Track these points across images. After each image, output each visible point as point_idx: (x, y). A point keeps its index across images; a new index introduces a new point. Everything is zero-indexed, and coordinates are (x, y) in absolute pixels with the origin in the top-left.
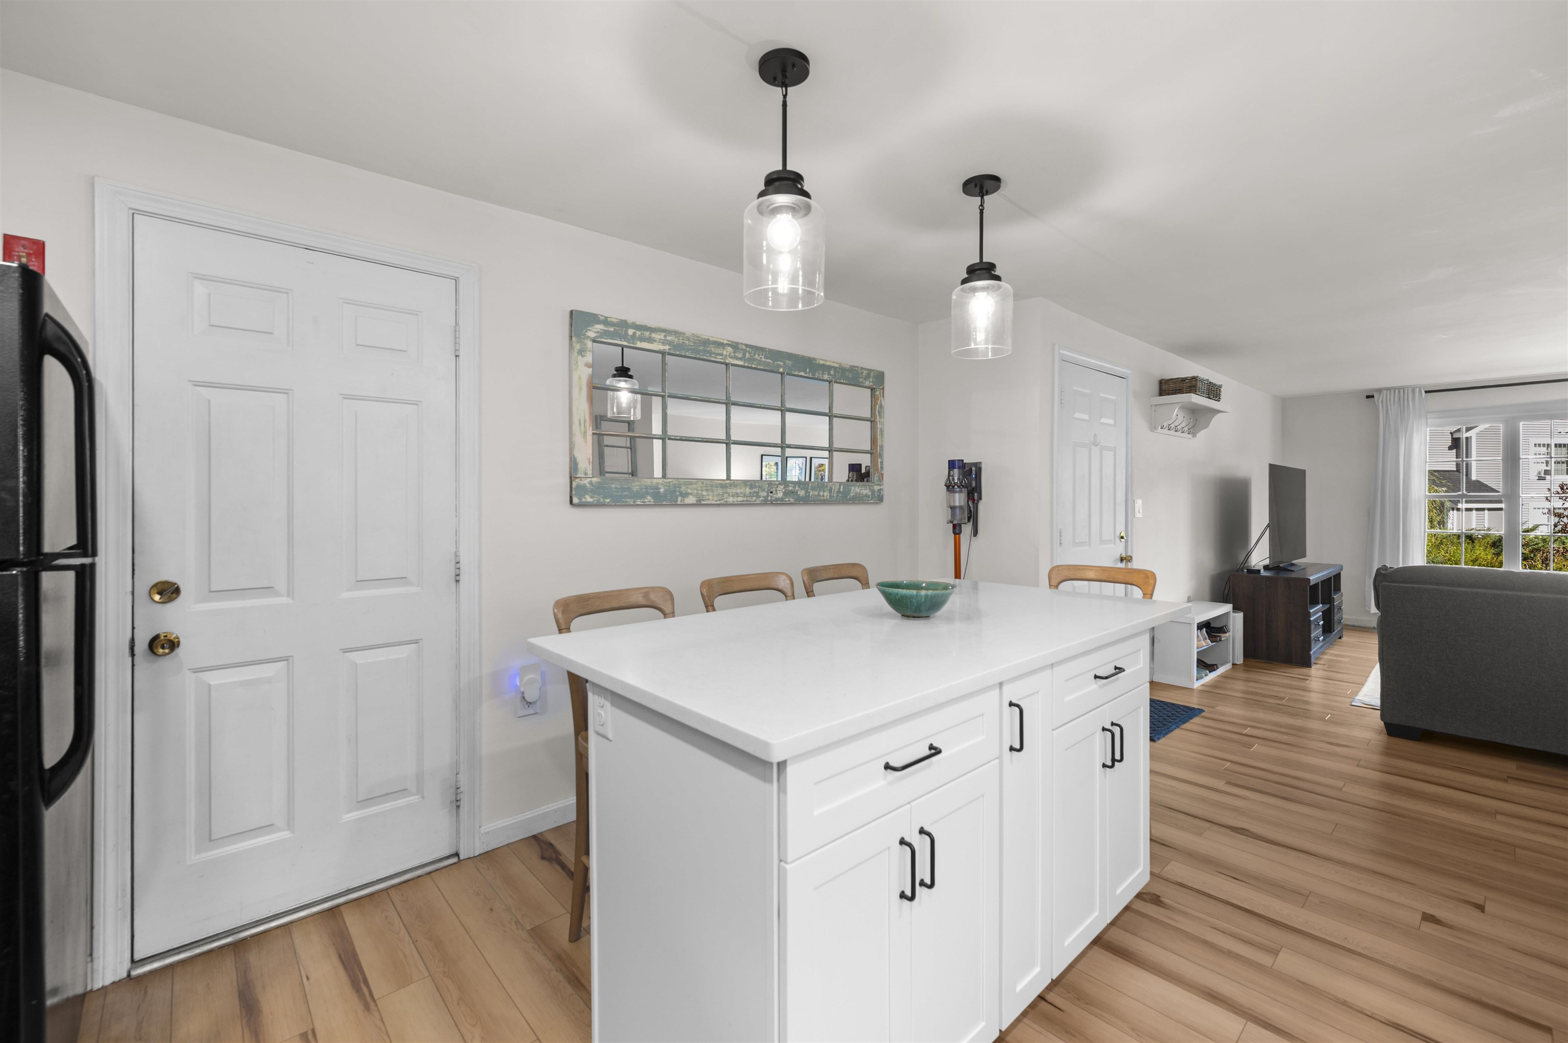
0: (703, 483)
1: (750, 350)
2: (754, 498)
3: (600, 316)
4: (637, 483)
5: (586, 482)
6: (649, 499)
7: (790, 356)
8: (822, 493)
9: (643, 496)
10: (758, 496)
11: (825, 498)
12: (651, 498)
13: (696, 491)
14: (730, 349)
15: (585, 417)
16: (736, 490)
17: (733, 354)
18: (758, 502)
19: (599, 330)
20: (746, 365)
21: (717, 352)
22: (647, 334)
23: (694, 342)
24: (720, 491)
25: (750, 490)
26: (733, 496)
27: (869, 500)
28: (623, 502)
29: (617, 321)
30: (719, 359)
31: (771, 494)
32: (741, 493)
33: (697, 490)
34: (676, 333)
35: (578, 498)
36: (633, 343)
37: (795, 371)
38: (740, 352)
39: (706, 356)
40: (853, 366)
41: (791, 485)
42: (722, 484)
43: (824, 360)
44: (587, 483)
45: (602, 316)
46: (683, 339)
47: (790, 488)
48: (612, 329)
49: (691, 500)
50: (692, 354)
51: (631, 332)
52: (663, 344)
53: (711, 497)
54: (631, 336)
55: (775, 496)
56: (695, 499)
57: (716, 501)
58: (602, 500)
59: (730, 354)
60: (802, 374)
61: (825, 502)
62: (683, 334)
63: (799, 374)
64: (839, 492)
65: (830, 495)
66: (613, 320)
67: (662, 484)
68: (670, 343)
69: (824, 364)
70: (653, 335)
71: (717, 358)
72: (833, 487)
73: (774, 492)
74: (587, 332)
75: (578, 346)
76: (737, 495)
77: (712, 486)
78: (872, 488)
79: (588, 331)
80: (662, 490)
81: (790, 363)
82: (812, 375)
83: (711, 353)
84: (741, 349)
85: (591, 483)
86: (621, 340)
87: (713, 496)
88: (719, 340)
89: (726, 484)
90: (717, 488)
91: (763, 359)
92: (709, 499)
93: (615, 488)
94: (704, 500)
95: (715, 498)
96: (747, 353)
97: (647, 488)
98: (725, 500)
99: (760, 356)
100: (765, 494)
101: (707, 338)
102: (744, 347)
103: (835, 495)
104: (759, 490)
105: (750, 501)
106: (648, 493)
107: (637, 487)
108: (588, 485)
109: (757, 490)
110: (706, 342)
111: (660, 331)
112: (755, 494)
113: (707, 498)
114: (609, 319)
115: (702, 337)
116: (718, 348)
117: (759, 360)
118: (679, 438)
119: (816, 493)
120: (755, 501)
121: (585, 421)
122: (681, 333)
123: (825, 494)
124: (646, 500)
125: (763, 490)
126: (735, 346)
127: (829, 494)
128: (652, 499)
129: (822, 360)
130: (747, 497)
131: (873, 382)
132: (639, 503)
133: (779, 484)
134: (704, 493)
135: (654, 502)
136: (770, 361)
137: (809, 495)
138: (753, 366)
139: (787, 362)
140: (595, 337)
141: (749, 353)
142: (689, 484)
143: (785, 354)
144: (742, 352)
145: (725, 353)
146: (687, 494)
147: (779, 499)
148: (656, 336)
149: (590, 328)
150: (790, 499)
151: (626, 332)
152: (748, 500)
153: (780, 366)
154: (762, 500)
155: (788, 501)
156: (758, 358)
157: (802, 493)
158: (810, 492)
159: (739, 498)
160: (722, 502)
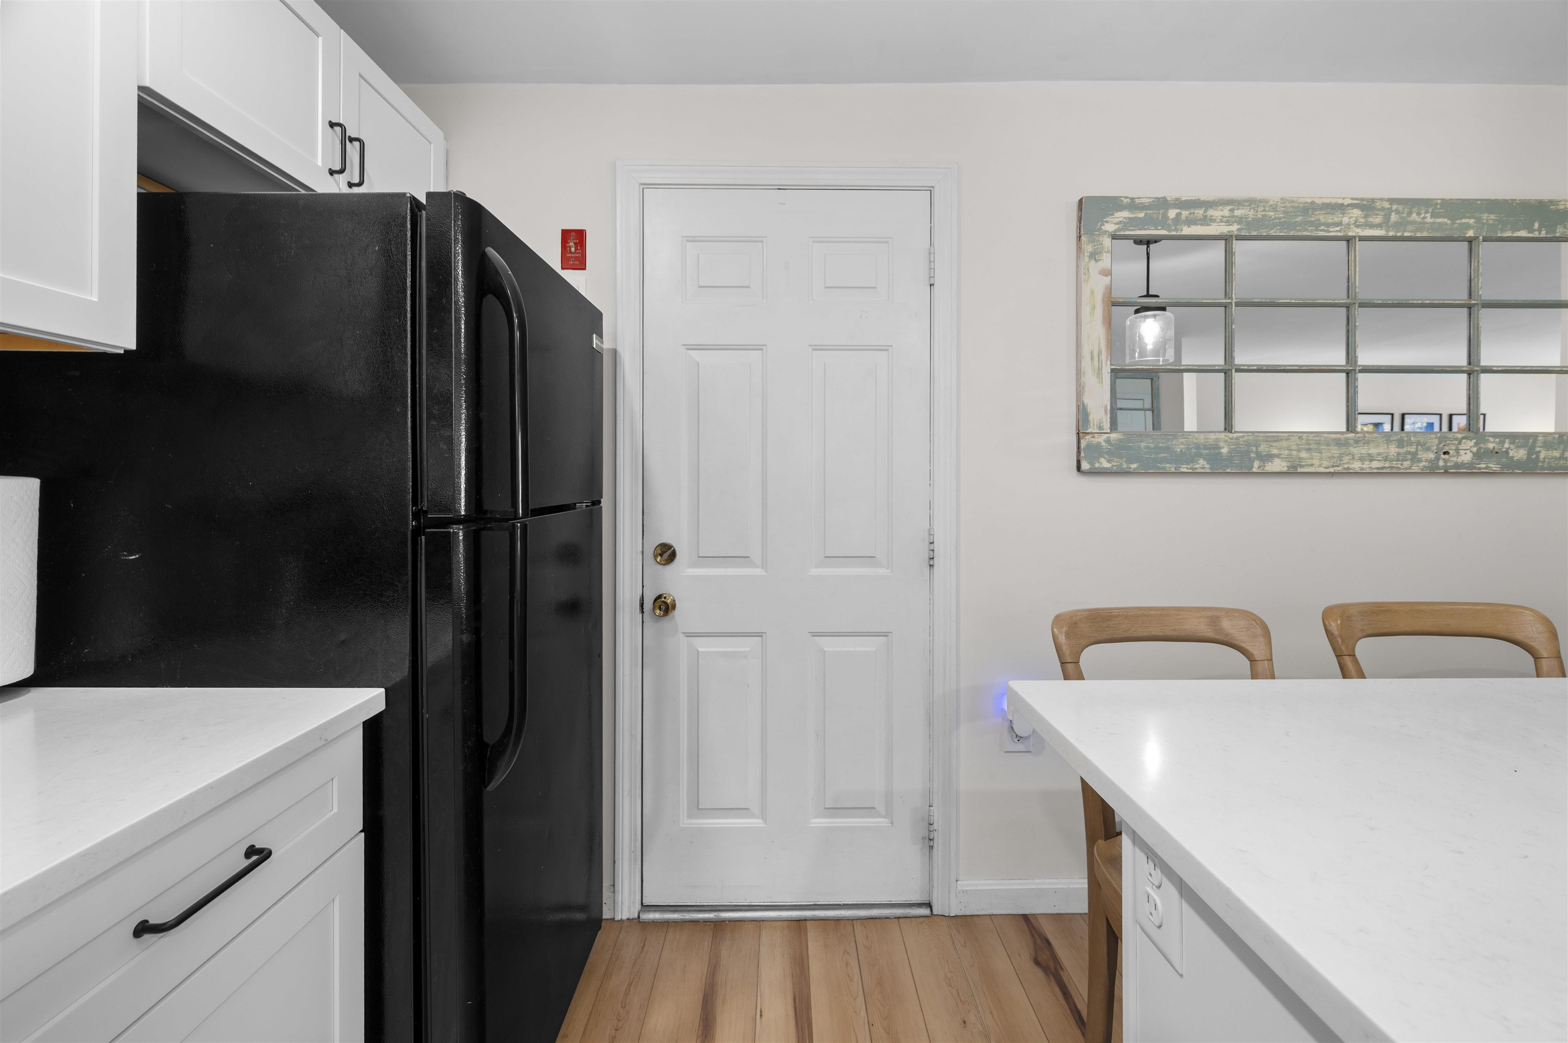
0: (1300, 438)
1: (1401, 208)
2: (1407, 464)
3: (1123, 199)
4: (1181, 440)
5: (1101, 439)
6: (1202, 464)
7: (1491, 205)
9: (1191, 460)
10: (1414, 458)
12: (1205, 462)
13: (1286, 452)
14: (1356, 212)
15: (1099, 347)
16: (1369, 449)
17: (1363, 220)
18: (1415, 469)
19: (1120, 219)
20: (1391, 234)
21: (1330, 221)
22: (1200, 212)
23: (1284, 212)
24: (1335, 451)
25: (1397, 450)
26: (1362, 459)
28: (1159, 468)
29: (1151, 200)
30: (1334, 232)
31: (1446, 456)
32: (1379, 454)
33: (1290, 450)
34: (1252, 202)
35: (1088, 463)
36: (1176, 230)
37: (1503, 230)
38: (1377, 214)
39: (1307, 230)
41: (1491, 439)
42: (1339, 439)
44: (1102, 442)
45: (1126, 198)
46: (1264, 210)
47: (1491, 446)
48: (1142, 215)
49: (1278, 465)
50: (1280, 232)
51: (1172, 213)
52: (1228, 223)
53: (1316, 462)
54: (1172, 219)
55: (1454, 459)
56: (1285, 464)
57: (1325, 468)
58: (1125, 466)
59: (1356, 221)
60: (1523, 233)
62: (1264, 201)
63: (1515, 235)
66: (1143, 201)
67: (1225, 441)
68: (1240, 220)
70: (1211, 212)
71: (1329, 232)
73: (1451, 452)
74: (1104, 225)
75: (1090, 246)
76: (1370, 458)
77: (1318, 443)
79: (1106, 224)
80: (1225, 451)
81: (1492, 217)
82: (1546, 233)
83: (1317, 225)
84: (1379, 210)
85: (1108, 441)
86: (1157, 229)
87: (1321, 459)
88: (1334, 200)
89: (1347, 439)
90: (1329, 445)
91: (1427, 220)
92: (1312, 465)
93: (1146, 447)
94: (1302, 466)
95: (1325, 463)
96: (1393, 214)
97: (1198, 447)
98: (1346, 466)
99: (1423, 215)
100: (1432, 456)
101: (1309, 200)
102: (1387, 205)
104: (1417, 448)
105: (1397, 468)
106: (1200, 455)
107: (1182, 446)
108: (1104, 444)
109: (1413, 449)
110: (1309, 208)
111: (1221, 205)
112: (1409, 457)
113: (1310, 463)
114: (1137, 201)
115: (1301, 200)
116: (1332, 214)
117: (1420, 223)
118: (1255, 368)
119: (1556, 454)
120: (1410, 468)
121: (1100, 353)
122: (1260, 201)
124: (1197, 466)
125: (1428, 449)
126: (1367, 206)
128: (1207, 463)
130: (1391, 460)
132: (1185, 470)
133: (1464, 438)
134: (1304, 455)
135: (1210, 468)
136: (1446, 220)
137: (1538, 458)
138: (1406, 234)
139: (1485, 216)
140: (1115, 231)
141: (1397, 212)
142: (1275, 441)
143: (1479, 202)
144: (1383, 214)
145: (1346, 220)
146: (1270, 457)
147: (1462, 465)
148: (1216, 213)
149: (1108, 219)
150: (1490, 465)
151: (1165, 217)
152: (1393, 467)
153: (1469, 227)
154: (1424, 467)
155: (1484, 468)
156: (1418, 219)
157: (1520, 454)
158: (1540, 452)
159: (1374, 462)
160: (1340, 469)
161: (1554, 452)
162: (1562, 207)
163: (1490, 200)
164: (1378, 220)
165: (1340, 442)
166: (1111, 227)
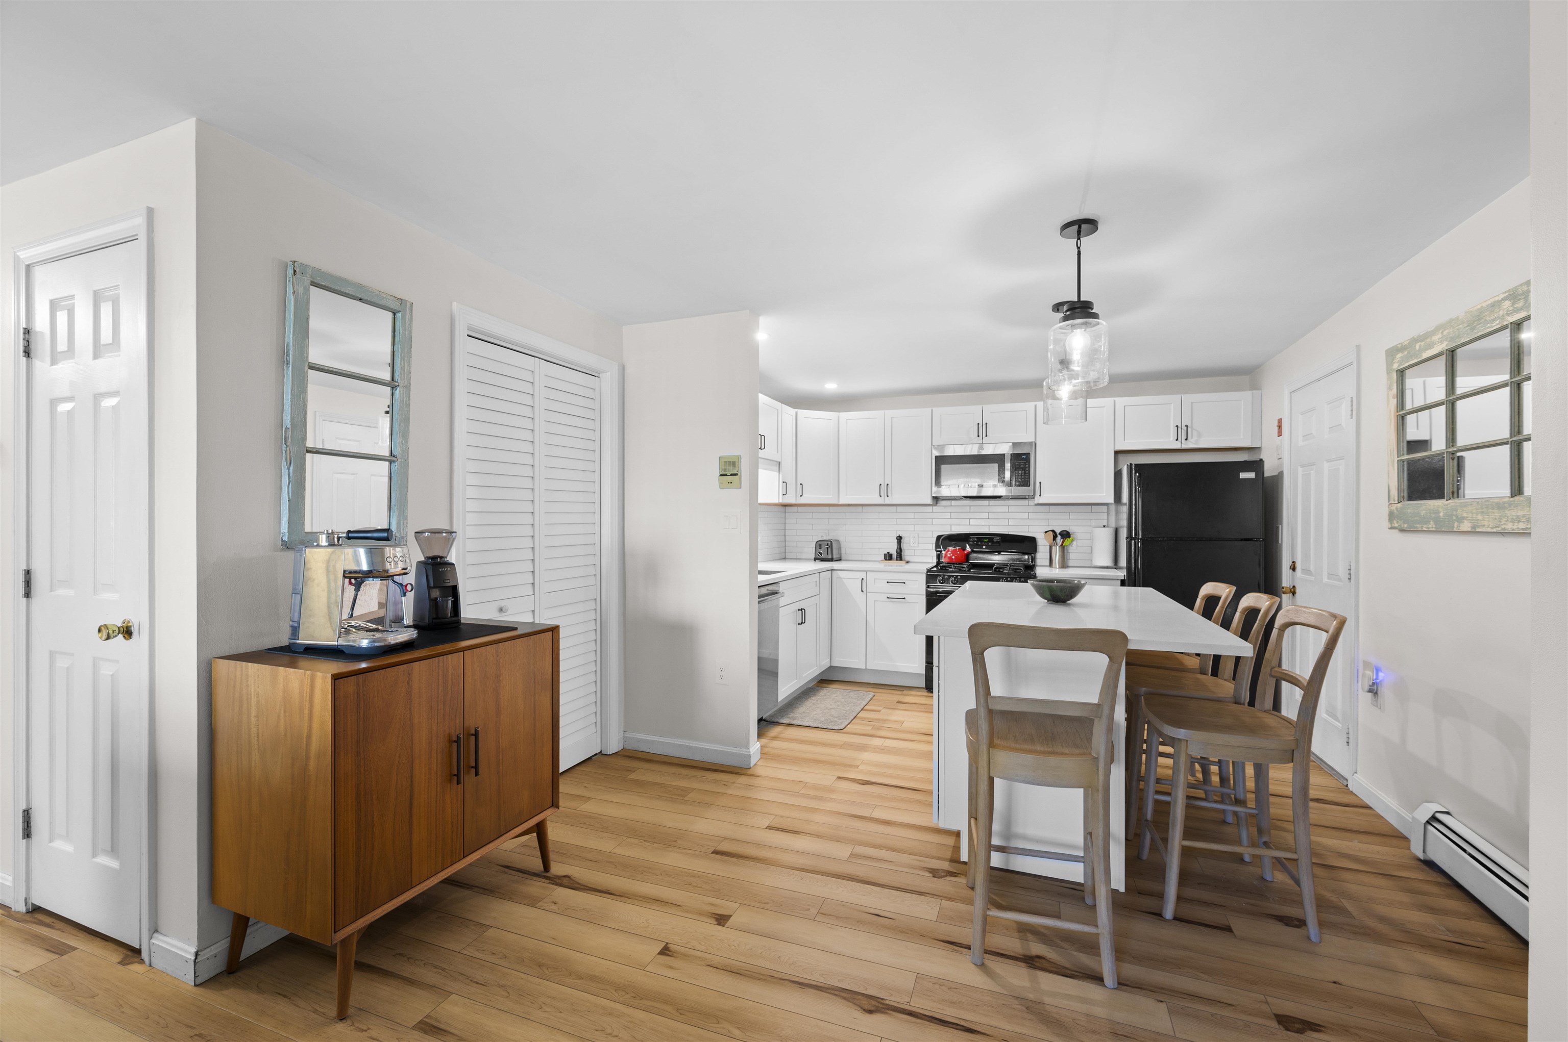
4: (1423, 508)
5: (1394, 507)
13: (1470, 515)
14: (1507, 304)
16: (1519, 512)
17: (1513, 308)
19: (1399, 359)
21: (1492, 318)
22: (1428, 340)
23: (1467, 322)
24: (1497, 514)
26: (1513, 521)
28: (1415, 527)
29: (1409, 341)
30: (1495, 326)
32: (1524, 516)
34: (1450, 323)
35: (1390, 523)
36: (1420, 357)
38: (1520, 299)
39: (1480, 331)
44: (1395, 509)
45: (1400, 344)
46: (1457, 326)
48: (1407, 353)
49: (1466, 526)
51: (1417, 348)
52: (1441, 342)
53: (1486, 523)
54: (1418, 351)
56: (1470, 525)
57: (1492, 528)
58: (1403, 525)
59: (1508, 311)
62: (1458, 318)
66: (1406, 343)
68: (1446, 338)
70: (1433, 338)
74: (1393, 366)
75: (1389, 381)
76: (1519, 520)
77: (1488, 507)
79: (1394, 364)
80: (1442, 514)
84: (1520, 295)
85: (1397, 508)
86: (1417, 358)
87: (1489, 521)
88: (1492, 301)
90: (1494, 509)
92: (1484, 526)
93: (1411, 513)
94: (1479, 527)
95: (1492, 525)
97: (1430, 512)
98: (1503, 527)
101: (1479, 307)
106: (1431, 518)
107: (1423, 512)
108: (1395, 511)
110: (1478, 314)
111: (1436, 331)
113: (1483, 524)
114: (1404, 344)
115: (1474, 309)
116: (1493, 311)
121: (1393, 451)
122: (1454, 320)
124: (1430, 526)
126: (1513, 295)
128: (1435, 524)
132: (1425, 529)
134: (1480, 517)
140: (1399, 367)
144: (1523, 297)
145: (1501, 313)
146: (1461, 520)
148: (1436, 338)
149: (1395, 361)
159: (1520, 523)
160: (1499, 529)
165: (1500, 506)
166: (1396, 366)
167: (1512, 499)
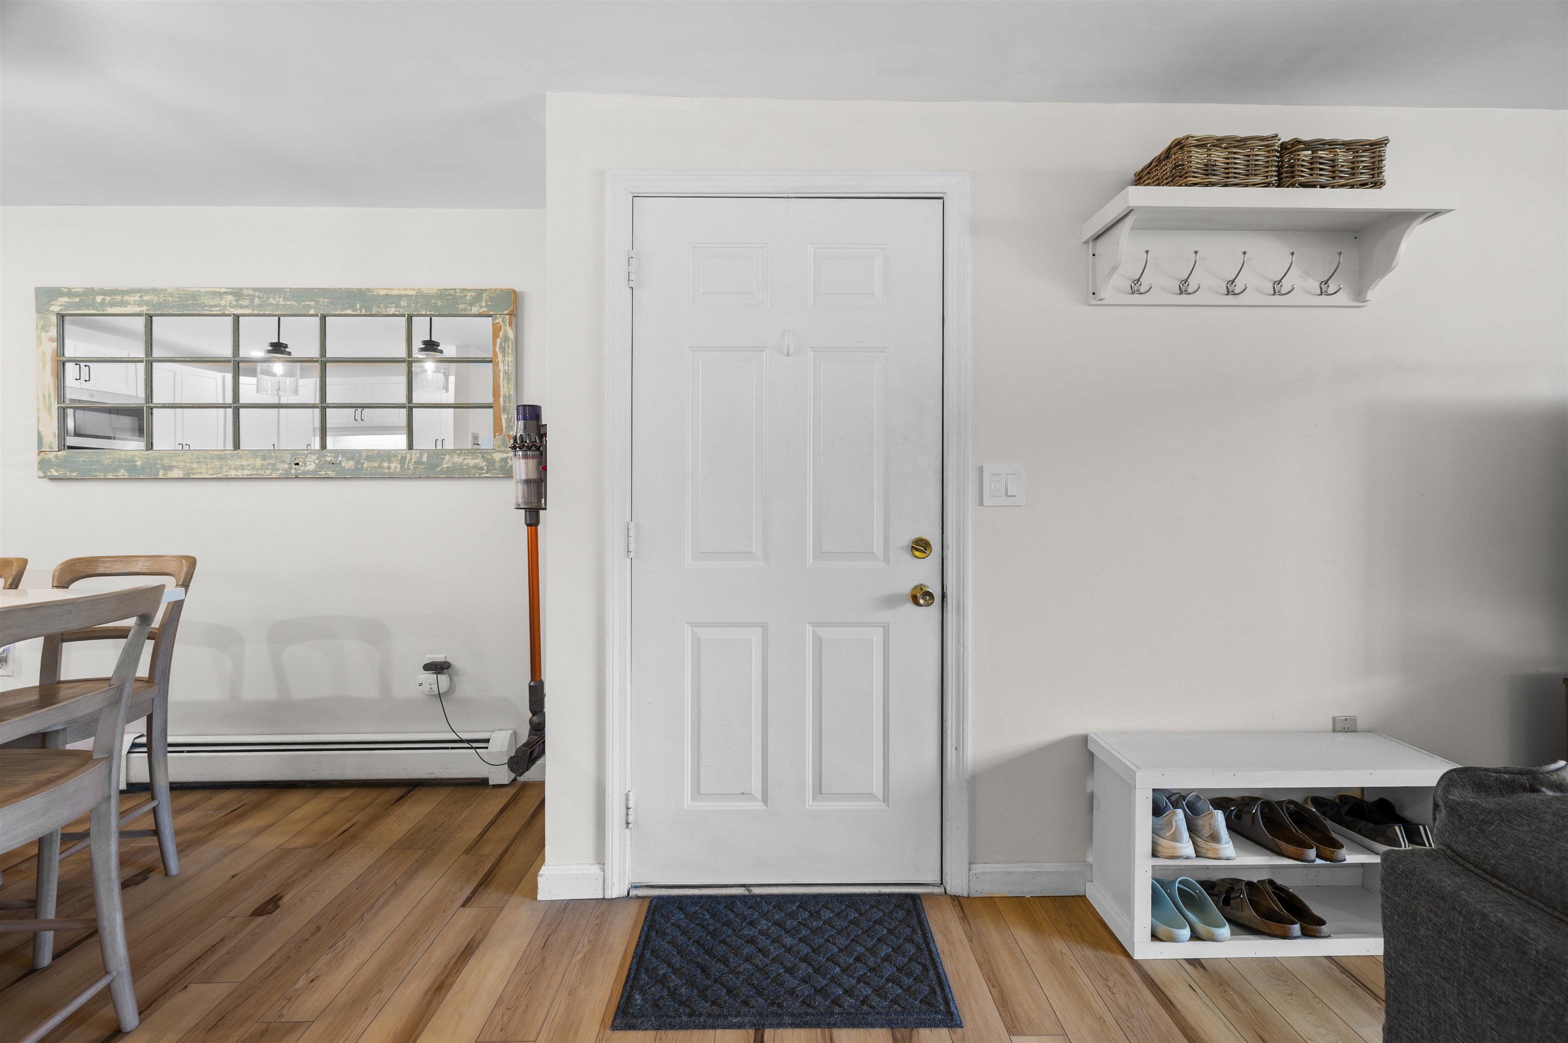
0: (193, 454)
1: (261, 294)
2: (268, 472)
3: (63, 289)
4: (107, 456)
5: (51, 456)
6: (123, 473)
7: (325, 292)
8: (386, 465)
9: (116, 470)
10: (274, 468)
11: (391, 471)
12: (125, 472)
13: (182, 464)
14: (230, 298)
15: (49, 391)
16: (241, 462)
17: (235, 303)
18: (274, 475)
19: (62, 303)
20: (256, 312)
21: (212, 303)
22: (118, 298)
23: (179, 298)
24: (217, 463)
25: (262, 462)
26: (236, 469)
27: (483, 474)
28: (92, 475)
29: (82, 290)
30: (215, 311)
31: (297, 466)
32: (249, 465)
33: (185, 463)
34: (154, 291)
35: (43, 472)
36: (102, 310)
37: (336, 310)
38: (245, 299)
39: (197, 310)
40: (445, 289)
41: (329, 454)
42: (220, 455)
43: (387, 289)
44: (52, 457)
45: (65, 288)
46: (164, 297)
47: (329, 459)
48: (77, 300)
49: (177, 473)
50: (177, 312)
51: (99, 299)
52: (139, 305)
53: (204, 471)
54: (99, 303)
55: (303, 468)
56: (181, 472)
57: (211, 475)
58: (68, 474)
59: (230, 304)
60: (349, 312)
61: (391, 477)
62: (165, 290)
63: (343, 313)
64: (419, 462)
65: (402, 468)
66: (77, 290)
67: (139, 457)
68: (147, 303)
69: (387, 295)
70: (126, 298)
71: (211, 311)
72: (408, 456)
73: (300, 463)
74: (51, 307)
75: (41, 322)
76: (243, 468)
77: (205, 458)
78: (489, 457)
79: (52, 306)
80: (139, 463)
81: (326, 300)
82: (365, 312)
83: (203, 306)
84: (246, 296)
85: (56, 457)
86: (88, 309)
87: (207, 469)
88: (213, 290)
89: (226, 455)
90: (213, 459)
91: (282, 302)
92: (201, 473)
93: (84, 461)
94: (194, 474)
95: (210, 472)
96: (256, 298)
97: (120, 461)
98: (225, 474)
99: (277, 299)
100: (286, 466)
101: (196, 289)
102: (251, 293)
103: (411, 467)
104: (276, 461)
105: (262, 474)
106: (121, 467)
107: (108, 460)
108: (53, 459)
109: (272, 461)
111: (133, 293)
112: (270, 467)
114: (73, 290)
115: (190, 289)
116: (213, 299)
117: (276, 305)
118: (160, 405)
119: (376, 464)
120: (271, 474)
121: (50, 395)
122: (161, 290)
123: (393, 465)
124: (119, 474)
125: (284, 461)
126: (238, 293)
127: (399, 466)
128: (127, 472)
129: (384, 289)
130: (257, 470)
131: (487, 306)
132: (111, 477)
133: (309, 453)
134: (195, 466)
136: (294, 303)
137: (363, 467)
138: (266, 312)
139: (321, 300)
140: (60, 310)
141: (259, 298)
142: (175, 456)
143: (316, 290)
144: (249, 298)
145: (223, 303)
146: (170, 468)
147: (309, 472)
149: (53, 302)
150: (328, 472)
151: (94, 300)
152: (259, 474)
153: (310, 307)
154: (281, 474)
155: (324, 475)
156: (274, 302)
157: (349, 465)
158: (364, 463)
159: (245, 471)
160: (220, 476)
161: (374, 463)
162: (376, 293)
163: (324, 288)
164: (246, 303)
165: (221, 456)
166: (56, 308)
167: (234, 452)
